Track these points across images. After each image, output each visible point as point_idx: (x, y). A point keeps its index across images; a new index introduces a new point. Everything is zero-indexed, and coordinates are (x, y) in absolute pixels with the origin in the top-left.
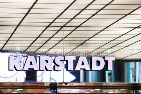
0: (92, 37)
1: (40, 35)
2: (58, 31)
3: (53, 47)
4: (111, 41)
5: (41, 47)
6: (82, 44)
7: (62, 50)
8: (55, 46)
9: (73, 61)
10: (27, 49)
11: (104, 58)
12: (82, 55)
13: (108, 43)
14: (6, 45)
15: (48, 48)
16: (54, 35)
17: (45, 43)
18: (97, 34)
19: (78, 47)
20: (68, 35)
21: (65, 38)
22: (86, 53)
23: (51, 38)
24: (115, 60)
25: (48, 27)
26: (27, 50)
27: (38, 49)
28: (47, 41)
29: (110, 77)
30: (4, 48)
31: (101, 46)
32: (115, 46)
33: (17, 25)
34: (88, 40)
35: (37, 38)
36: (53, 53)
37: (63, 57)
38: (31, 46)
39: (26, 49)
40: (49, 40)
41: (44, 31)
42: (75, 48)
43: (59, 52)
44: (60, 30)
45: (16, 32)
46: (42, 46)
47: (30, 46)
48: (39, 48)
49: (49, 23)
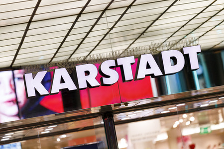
0: (157, 19)
1: (70, 30)
2: (99, 19)
3: (96, 47)
4: (190, 20)
5: (75, 50)
6: (143, 33)
7: (110, 50)
8: (98, 45)
9: (132, 64)
10: (54, 57)
11: (182, 51)
12: (144, 51)
13: (185, 25)
14: (18, 57)
15: (87, 51)
16: (93, 26)
17: (81, 43)
18: (164, 12)
19: (136, 39)
20: (116, 22)
21: (112, 28)
22: (150, 48)
23: (88, 33)
24: (200, 51)
25: (79, 15)
26: (54, 60)
27: (71, 55)
28: (84, 39)
29: (202, 81)
30: (16, 62)
31: (175, 32)
32: (198, 28)
33: (28, 21)
34: (150, 26)
35: (66, 37)
36: (96, 58)
37: (114, 61)
38: (59, 51)
39: (52, 59)
40: (86, 37)
41: (74, 23)
42: (133, 43)
43: (105, 54)
44: (100, 17)
45: (29, 33)
46: (77, 48)
47: (57, 52)
48: (73, 53)
49: (81, 9)
